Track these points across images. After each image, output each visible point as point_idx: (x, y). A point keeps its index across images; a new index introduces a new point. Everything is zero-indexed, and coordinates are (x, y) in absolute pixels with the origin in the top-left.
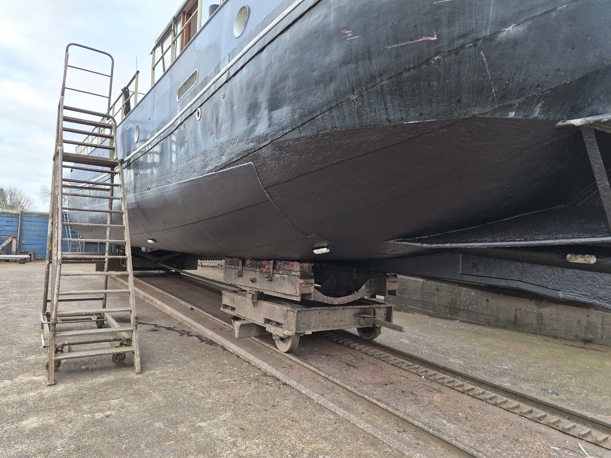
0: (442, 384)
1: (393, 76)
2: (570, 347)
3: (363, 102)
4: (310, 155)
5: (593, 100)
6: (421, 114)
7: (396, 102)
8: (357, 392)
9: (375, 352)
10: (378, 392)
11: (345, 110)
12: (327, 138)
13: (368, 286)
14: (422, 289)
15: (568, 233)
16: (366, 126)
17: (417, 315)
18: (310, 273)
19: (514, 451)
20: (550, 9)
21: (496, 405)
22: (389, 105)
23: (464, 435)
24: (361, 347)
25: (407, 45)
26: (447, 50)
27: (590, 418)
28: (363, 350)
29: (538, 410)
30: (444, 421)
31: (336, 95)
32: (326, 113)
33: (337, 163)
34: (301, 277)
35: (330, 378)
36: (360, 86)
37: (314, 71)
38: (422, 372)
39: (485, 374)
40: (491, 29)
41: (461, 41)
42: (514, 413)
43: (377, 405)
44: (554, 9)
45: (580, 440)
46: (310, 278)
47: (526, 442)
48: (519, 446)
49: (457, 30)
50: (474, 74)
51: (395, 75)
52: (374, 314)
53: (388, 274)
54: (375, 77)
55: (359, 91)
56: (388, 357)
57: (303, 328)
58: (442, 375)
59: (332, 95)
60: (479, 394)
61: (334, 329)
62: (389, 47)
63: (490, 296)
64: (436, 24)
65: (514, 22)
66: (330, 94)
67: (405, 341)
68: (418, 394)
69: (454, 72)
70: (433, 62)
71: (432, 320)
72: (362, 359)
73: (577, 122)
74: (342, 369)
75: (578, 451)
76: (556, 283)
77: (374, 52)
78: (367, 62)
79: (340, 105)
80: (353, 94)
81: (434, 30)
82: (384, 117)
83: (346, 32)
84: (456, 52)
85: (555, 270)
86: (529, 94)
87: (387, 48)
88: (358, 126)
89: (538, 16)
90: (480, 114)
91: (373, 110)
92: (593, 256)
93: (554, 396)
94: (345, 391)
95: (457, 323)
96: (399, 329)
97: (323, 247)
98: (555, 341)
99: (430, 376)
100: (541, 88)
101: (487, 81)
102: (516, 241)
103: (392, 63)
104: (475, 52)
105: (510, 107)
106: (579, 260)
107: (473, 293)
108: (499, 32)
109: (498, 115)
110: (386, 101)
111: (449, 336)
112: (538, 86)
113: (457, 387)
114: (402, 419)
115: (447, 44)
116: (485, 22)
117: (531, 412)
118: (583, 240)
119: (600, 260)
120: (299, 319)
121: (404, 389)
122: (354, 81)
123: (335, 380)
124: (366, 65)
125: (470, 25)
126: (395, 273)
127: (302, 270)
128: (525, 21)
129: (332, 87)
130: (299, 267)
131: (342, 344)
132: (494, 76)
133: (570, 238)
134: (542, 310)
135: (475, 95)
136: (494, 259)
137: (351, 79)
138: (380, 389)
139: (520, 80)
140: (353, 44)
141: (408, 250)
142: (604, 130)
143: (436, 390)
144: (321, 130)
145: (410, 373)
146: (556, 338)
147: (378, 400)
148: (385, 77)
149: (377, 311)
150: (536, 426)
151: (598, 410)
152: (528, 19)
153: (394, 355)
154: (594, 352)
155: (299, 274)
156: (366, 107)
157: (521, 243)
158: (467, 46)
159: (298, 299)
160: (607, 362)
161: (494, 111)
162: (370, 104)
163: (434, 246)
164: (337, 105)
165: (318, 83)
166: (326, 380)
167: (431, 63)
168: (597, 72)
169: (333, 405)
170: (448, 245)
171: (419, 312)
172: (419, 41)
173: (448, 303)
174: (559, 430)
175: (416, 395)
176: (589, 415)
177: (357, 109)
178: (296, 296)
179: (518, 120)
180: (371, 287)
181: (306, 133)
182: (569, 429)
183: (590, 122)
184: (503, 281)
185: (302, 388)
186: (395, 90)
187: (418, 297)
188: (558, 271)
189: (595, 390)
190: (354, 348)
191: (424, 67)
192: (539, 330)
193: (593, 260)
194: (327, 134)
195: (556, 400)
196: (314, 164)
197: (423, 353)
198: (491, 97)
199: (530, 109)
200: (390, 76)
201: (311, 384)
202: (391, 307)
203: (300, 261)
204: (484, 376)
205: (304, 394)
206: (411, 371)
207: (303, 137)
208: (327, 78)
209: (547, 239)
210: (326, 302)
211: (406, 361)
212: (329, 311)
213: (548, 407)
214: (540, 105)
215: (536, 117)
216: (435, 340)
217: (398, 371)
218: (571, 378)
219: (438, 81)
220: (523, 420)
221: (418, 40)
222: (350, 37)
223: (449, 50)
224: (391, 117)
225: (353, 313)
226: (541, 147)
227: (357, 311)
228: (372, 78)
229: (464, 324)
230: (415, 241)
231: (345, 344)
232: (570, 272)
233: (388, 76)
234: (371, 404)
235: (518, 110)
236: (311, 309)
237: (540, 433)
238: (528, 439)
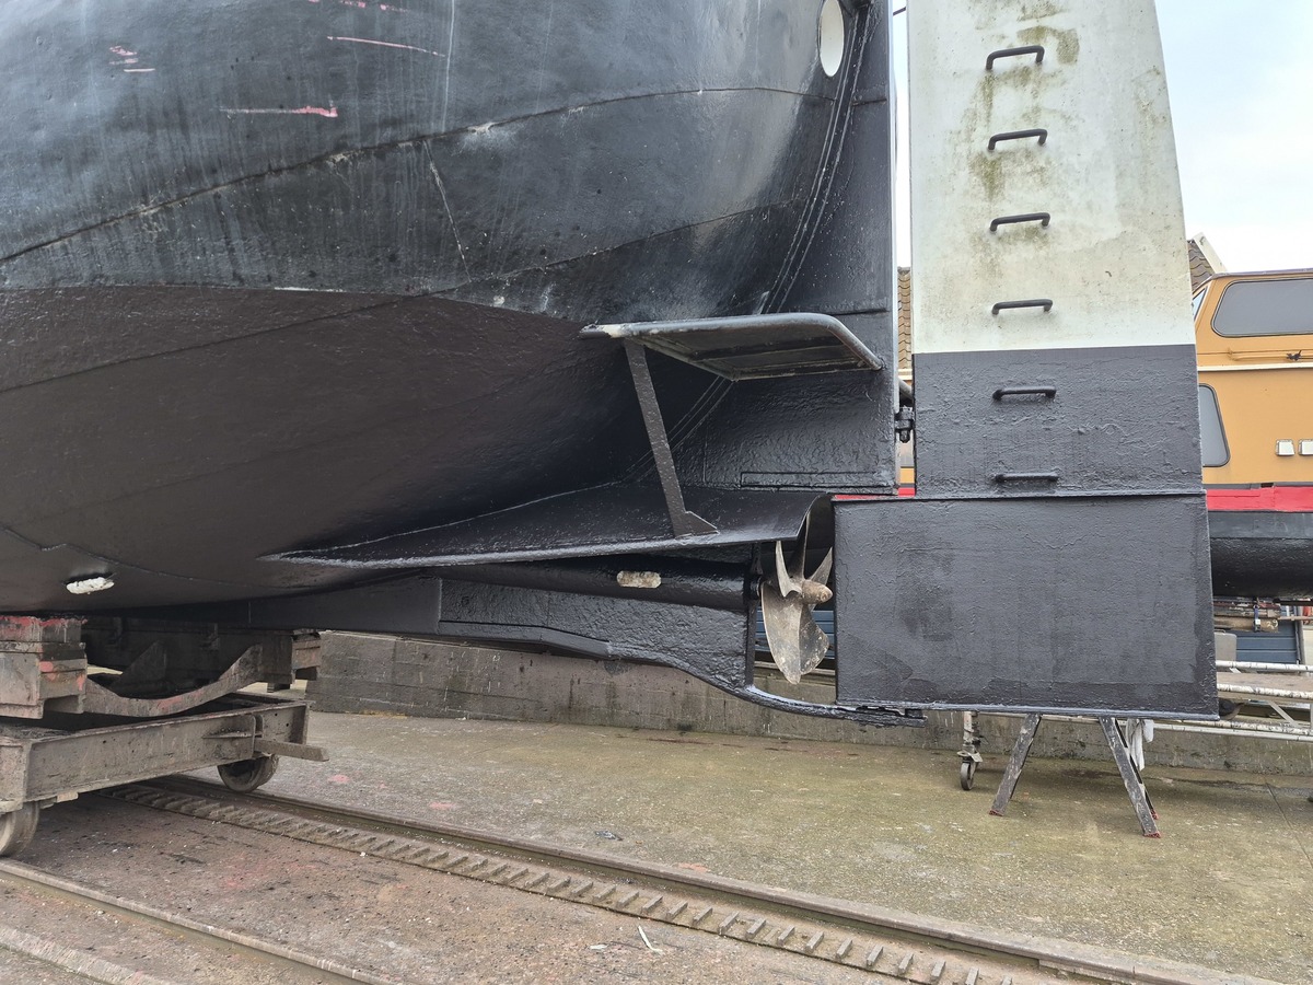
0: (402, 862)
1: (241, 179)
2: (658, 743)
3: (171, 225)
4: (32, 339)
5: (638, 294)
6: (313, 274)
7: (254, 240)
8: (187, 922)
9: (258, 817)
10: (248, 911)
11: (124, 239)
12: (82, 301)
13: (247, 663)
14: (394, 658)
15: (611, 534)
16: (184, 284)
17: (381, 716)
18: (76, 643)
19: (522, 972)
20: (556, 108)
21: (503, 884)
22: (237, 242)
23: (429, 964)
24: (224, 809)
25: (274, 115)
26: (359, 146)
27: (664, 874)
28: (228, 816)
29: (581, 878)
30: (391, 944)
31: (99, 199)
32: (74, 239)
33: (111, 364)
34: (46, 657)
35: (120, 901)
36: (163, 186)
37: (36, 127)
38: (361, 845)
39: (498, 823)
40: (448, 121)
41: (389, 132)
42: (536, 893)
43: (236, 943)
44: (563, 110)
45: (642, 921)
46: (77, 655)
47: (549, 949)
48: (533, 960)
49: (379, 107)
50: (419, 207)
51: (248, 177)
52: (259, 728)
53: (296, 632)
54: (199, 173)
55: (160, 199)
56: (288, 823)
57: (52, 787)
58: (404, 842)
59: (88, 196)
60: (475, 868)
61: (147, 777)
62: (230, 111)
63: (525, 659)
64: (334, 86)
65: (492, 118)
66: (83, 192)
67: (340, 779)
68: (343, 894)
69: (378, 196)
70: (331, 164)
71: (411, 723)
72: (222, 838)
73: (613, 330)
74: (160, 872)
75: (635, 942)
76: (603, 628)
77: (194, 115)
78: (177, 135)
79: (112, 224)
80: (146, 203)
81: (329, 96)
82: (226, 268)
83: (122, 52)
84: (382, 151)
85: (600, 602)
86: (528, 265)
87: (226, 113)
88: (162, 282)
89: (536, 116)
90: (438, 292)
91: (199, 248)
92: (656, 574)
93: (616, 843)
94: (158, 926)
95: (462, 725)
96: (317, 755)
97: (95, 576)
98: (635, 734)
99: (378, 849)
100: (550, 258)
101: (447, 226)
102: (527, 550)
103: (239, 149)
104: (418, 162)
105: (495, 286)
106: (636, 581)
107: (495, 656)
108: (465, 130)
109: (472, 299)
110: (229, 232)
111: (439, 753)
112: (543, 252)
113: (433, 861)
114: (294, 961)
115: (359, 131)
116: (434, 104)
117: (567, 884)
118: (633, 546)
119: (667, 580)
120: (39, 764)
121: (312, 892)
122: (146, 173)
123: (132, 904)
124: (175, 142)
125: (406, 102)
126: (314, 628)
127: (49, 636)
128: (513, 120)
129: (89, 176)
130: (40, 629)
131: (176, 810)
132: (460, 217)
133: (615, 543)
134: (616, 679)
135: (424, 250)
136: (501, 587)
137: (137, 167)
138: (254, 902)
139: (509, 235)
140: (140, 85)
141: (322, 578)
142: (661, 350)
143: (387, 878)
144: (62, 278)
145: (334, 851)
146: (636, 729)
147: (239, 930)
148: (222, 177)
149: (268, 720)
150: (572, 911)
151: (679, 854)
152: (519, 118)
153: (304, 816)
154: (693, 747)
155: (38, 647)
156: (180, 238)
157: (535, 553)
158: (401, 145)
159: (36, 714)
160: (710, 762)
161: (465, 290)
162: (190, 233)
163: (371, 563)
164: (104, 222)
165: (47, 159)
166: (107, 908)
167: (326, 165)
168: (641, 243)
169: (117, 967)
170: (399, 562)
171: (384, 709)
172: (297, 111)
173: (446, 683)
174: (611, 910)
175: (338, 898)
176: (663, 867)
177: (158, 241)
178: (28, 707)
179: (513, 314)
180: (255, 665)
181: (18, 281)
182: (627, 904)
183: (632, 332)
184: (516, 628)
185: (34, 942)
186: (249, 211)
187: (383, 676)
188: (605, 602)
189: (684, 820)
190: (204, 817)
191: (312, 171)
192: (612, 718)
193: (655, 581)
194: (80, 291)
195: (616, 851)
196: (47, 361)
197: (377, 801)
198: (457, 261)
199: (532, 294)
200: (236, 176)
201: (64, 925)
202: (305, 707)
203: (43, 614)
204: (494, 827)
205: (36, 958)
206: (339, 845)
207: (11, 291)
208: (71, 153)
209: (578, 545)
210: (125, 713)
211: (328, 826)
212: (134, 735)
213: (598, 868)
214: (549, 290)
215: (544, 313)
216: (408, 766)
217: (306, 852)
218: (648, 803)
219: (346, 207)
220: (552, 905)
221: (295, 109)
222: (132, 66)
223: (365, 145)
224: (244, 272)
225: (204, 732)
226: (558, 370)
227: (215, 726)
228: (192, 174)
229: (477, 724)
230: (330, 556)
231: (183, 809)
232: (623, 604)
233: (231, 176)
234: (221, 945)
235: (509, 293)
236: (77, 735)
237: (577, 922)
238: (555, 940)
